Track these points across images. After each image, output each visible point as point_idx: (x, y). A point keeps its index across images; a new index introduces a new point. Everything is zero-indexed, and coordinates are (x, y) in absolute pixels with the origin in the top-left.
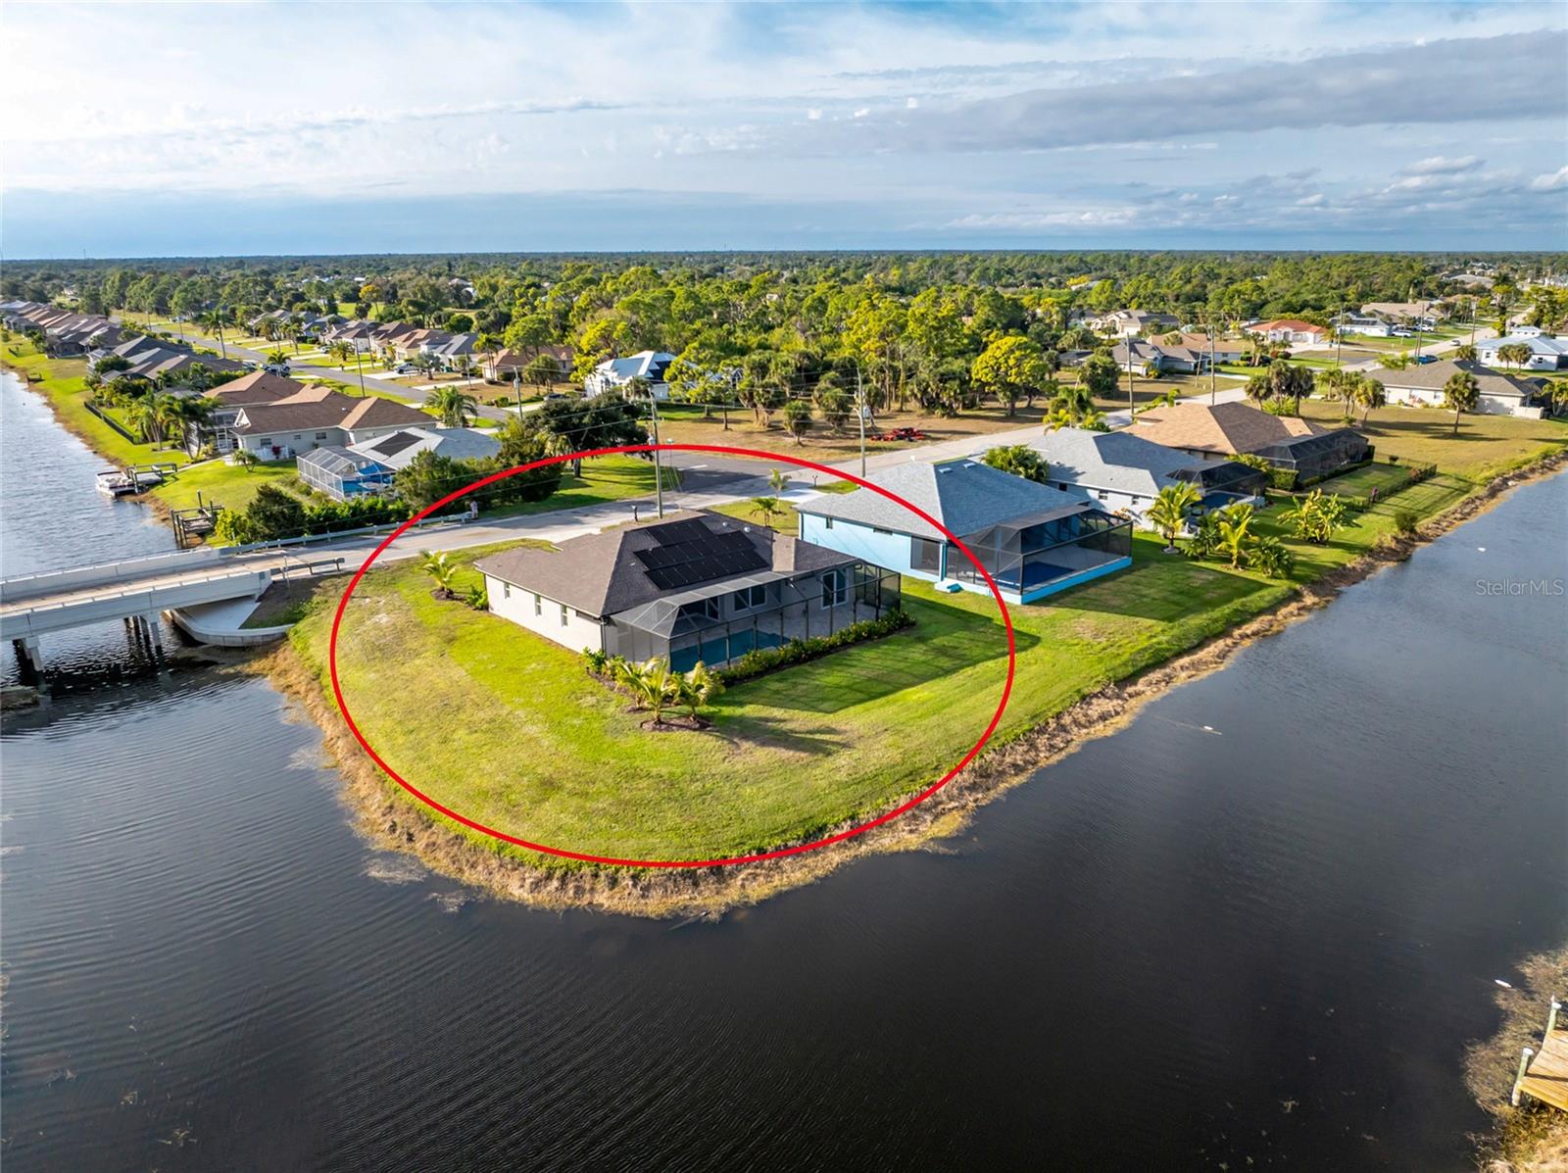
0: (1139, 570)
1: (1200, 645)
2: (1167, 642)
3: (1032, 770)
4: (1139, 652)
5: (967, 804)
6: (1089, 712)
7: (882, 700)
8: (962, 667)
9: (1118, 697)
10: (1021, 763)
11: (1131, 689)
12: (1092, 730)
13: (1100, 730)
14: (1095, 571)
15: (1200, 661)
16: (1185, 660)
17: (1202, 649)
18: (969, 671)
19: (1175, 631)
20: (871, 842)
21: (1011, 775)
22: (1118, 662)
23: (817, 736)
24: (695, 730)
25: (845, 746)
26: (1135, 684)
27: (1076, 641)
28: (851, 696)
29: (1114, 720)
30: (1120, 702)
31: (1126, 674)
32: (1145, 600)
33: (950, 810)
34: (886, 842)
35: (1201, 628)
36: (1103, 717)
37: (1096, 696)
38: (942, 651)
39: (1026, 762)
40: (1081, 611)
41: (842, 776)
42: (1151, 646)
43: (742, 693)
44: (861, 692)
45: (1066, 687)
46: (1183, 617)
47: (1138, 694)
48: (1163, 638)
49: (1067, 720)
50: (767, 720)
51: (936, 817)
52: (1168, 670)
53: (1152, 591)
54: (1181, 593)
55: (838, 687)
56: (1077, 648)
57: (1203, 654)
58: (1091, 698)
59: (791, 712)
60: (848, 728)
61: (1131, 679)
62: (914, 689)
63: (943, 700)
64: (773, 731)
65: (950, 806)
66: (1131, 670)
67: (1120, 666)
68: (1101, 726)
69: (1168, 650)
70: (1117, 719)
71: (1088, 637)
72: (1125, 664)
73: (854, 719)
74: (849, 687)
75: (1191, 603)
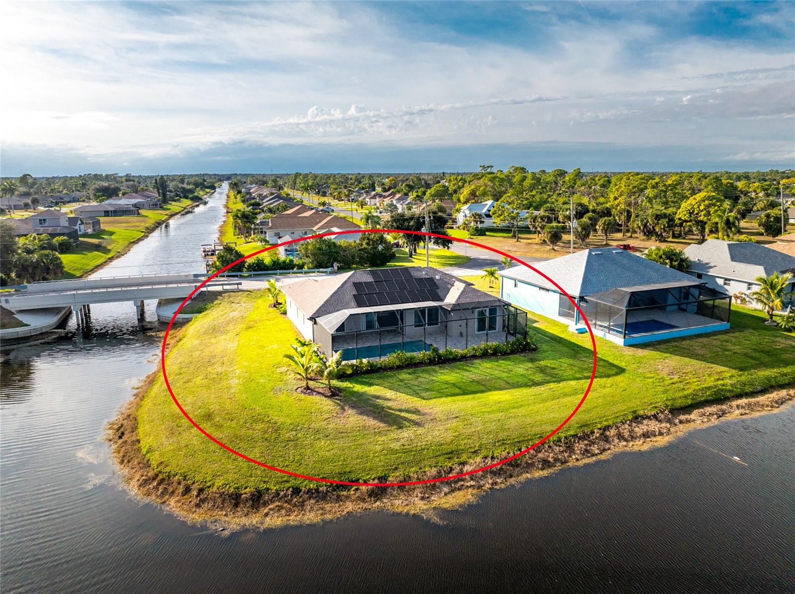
0: (734, 332)
1: (763, 392)
2: (732, 385)
3: (558, 466)
4: (703, 389)
5: (484, 485)
6: (636, 429)
7: (471, 396)
8: (548, 382)
9: (669, 421)
10: (551, 460)
11: (682, 417)
12: (631, 444)
13: (639, 445)
14: (695, 329)
15: (757, 404)
16: (743, 401)
17: (763, 395)
18: (552, 385)
19: (743, 378)
20: (385, 501)
21: (538, 468)
22: (681, 394)
23: (403, 414)
24: (326, 397)
25: (417, 424)
26: (690, 414)
27: (652, 376)
28: (452, 390)
29: (653, 439)
30: (668, 425)
31: (683, 405)
32: (727, 353)
33: (468, 487)
34: (398, 504)
35: (768, 379)
36: (646, 435)
37: (648, 418)
38: (542, 370)
39: (556, 460)
40: (668, 355)
41: (396, 446)
42: (716, 386)
43: (378, 378)
44: (459, 388)
45: (625, 407)
46: (756, 368)
47: (688, 421)
48: (728, 382)
49: (612, 432)
50: (378, 397)
51: (453, 491)
52: (724, 407)
53: (737, 347)
54: (763, 352)
55: (447, 383)
56: (651, 380)
57: (761, 399)
58: (644, 419)
59: (399, 394)
60: (430, 411)
61: (687, 409)
62: (501, 392)
63: (517, 402)
64: (376, 406)
65: (468, 484)
66: (689, 402)
67: (680, 397)
68: (641, 442)
69: (730, 391)
70: (659, 438)
71: (664, 374)
72: (686, 397)
73: (439, 406)
74: (454, 384)
75: (767, 359)
